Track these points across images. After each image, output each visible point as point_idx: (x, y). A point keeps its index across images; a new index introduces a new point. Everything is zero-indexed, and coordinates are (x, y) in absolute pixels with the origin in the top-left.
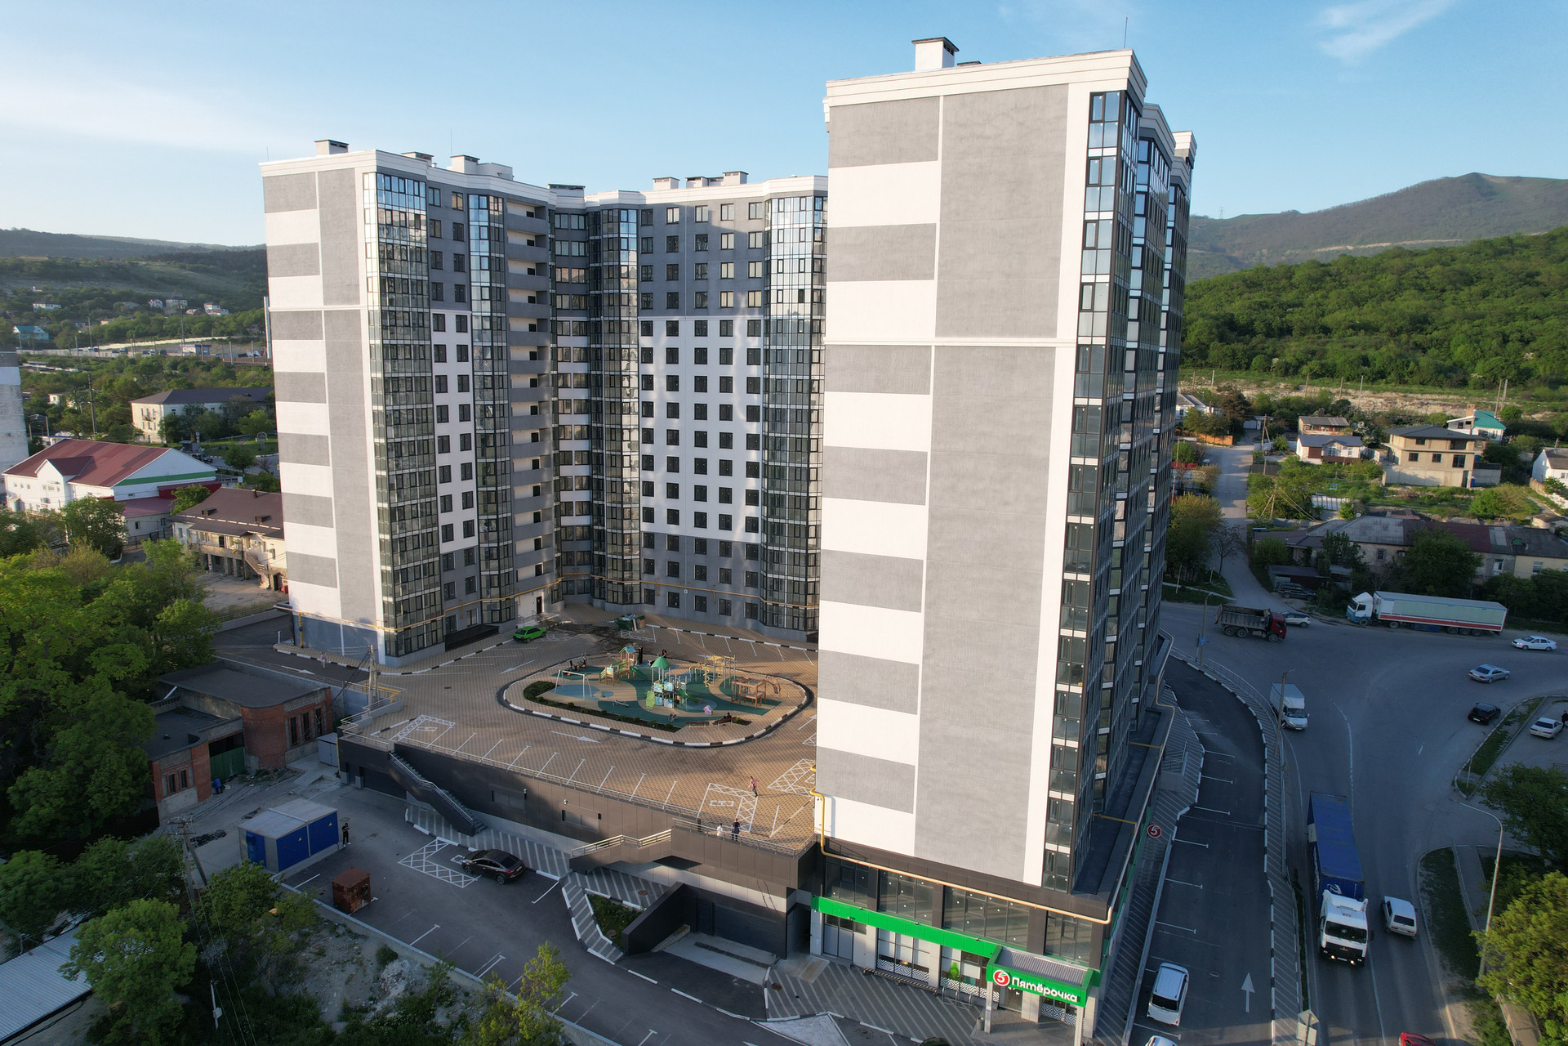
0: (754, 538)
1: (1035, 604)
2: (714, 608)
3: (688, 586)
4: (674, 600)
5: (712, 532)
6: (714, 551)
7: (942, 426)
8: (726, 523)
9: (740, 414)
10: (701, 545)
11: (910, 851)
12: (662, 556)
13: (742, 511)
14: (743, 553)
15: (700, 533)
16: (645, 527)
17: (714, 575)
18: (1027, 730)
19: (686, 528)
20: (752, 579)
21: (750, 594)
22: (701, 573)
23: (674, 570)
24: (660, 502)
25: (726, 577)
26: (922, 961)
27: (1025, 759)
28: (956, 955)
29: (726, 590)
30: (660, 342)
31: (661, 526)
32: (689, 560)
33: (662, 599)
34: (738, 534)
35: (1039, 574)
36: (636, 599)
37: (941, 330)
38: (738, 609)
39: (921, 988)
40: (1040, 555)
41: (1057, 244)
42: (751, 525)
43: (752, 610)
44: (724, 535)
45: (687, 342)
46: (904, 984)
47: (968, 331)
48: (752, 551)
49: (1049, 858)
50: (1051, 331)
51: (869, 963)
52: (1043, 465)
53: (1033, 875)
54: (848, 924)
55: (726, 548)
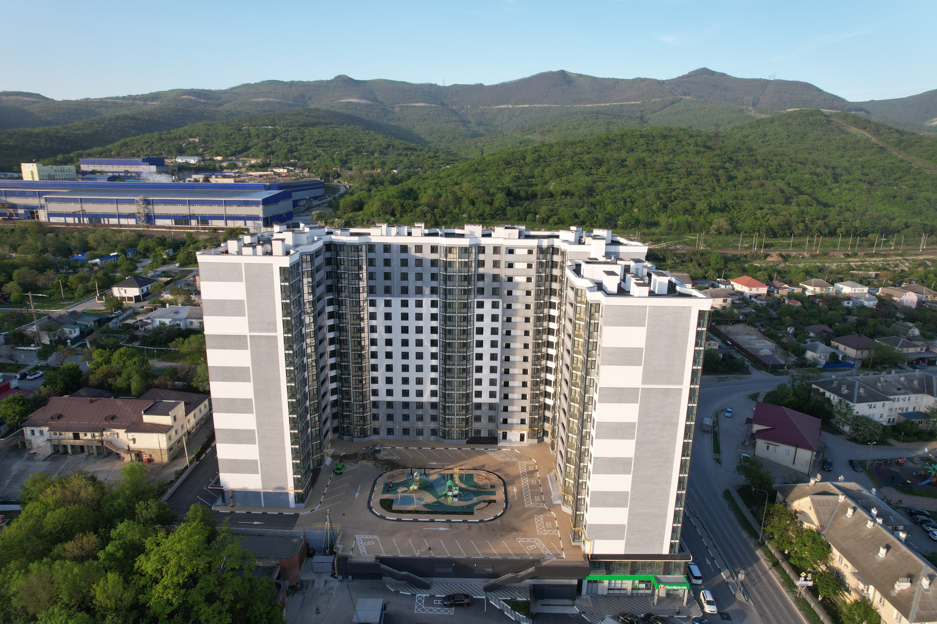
0: (435, 399)
1: (671, 468)
2: (413, 433)
3: (398, 425)
4: (390, 431)
5: (412, 398)
6: (413, 407)
7: (642, 413)
8: (420, 393)
9: (427, 343)
10: (406, 405)
11: (622, 552)
12: (382, 412)
13: (428, 388)
14: (429, 407)
15: (406, 399)
16: (373, 398)
17: (413, 418)
18: (666, 507)
19: (398, 397)
20: (434, 418)
21: (433, 425)
22: (406, 418)
23: (390, 417)
24: (382, 387)
25: (420, 418)
26: (624, 586)
27: (665, 516)
28: (637, 582)
29: (420, 425)
30: (380, 309)
31: (383, 397)
32: (398, 412)
33: (383, 433)
34: (427, 398)
35: (673, 458)
36: (369, 433)
37: (644, 382)
38: (427, 432)
39: (625, 596)
40: (674, 452)
41: (685, 357)
42: (434, 393)
43: (434, 432)
44: (419, 399)
45: (396, 309)
46: (619, 596)
47: (654, 383)
48: (434, 405)
49: (672, 546)
50: (681, 383)
51: (605, 593)
52: (676, 425)
53: (666, 551)
54: (595, 582)
55: (420, 405)
